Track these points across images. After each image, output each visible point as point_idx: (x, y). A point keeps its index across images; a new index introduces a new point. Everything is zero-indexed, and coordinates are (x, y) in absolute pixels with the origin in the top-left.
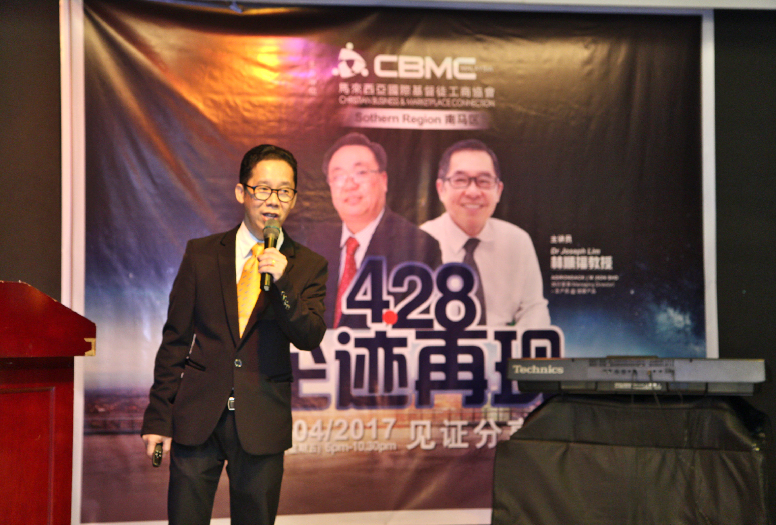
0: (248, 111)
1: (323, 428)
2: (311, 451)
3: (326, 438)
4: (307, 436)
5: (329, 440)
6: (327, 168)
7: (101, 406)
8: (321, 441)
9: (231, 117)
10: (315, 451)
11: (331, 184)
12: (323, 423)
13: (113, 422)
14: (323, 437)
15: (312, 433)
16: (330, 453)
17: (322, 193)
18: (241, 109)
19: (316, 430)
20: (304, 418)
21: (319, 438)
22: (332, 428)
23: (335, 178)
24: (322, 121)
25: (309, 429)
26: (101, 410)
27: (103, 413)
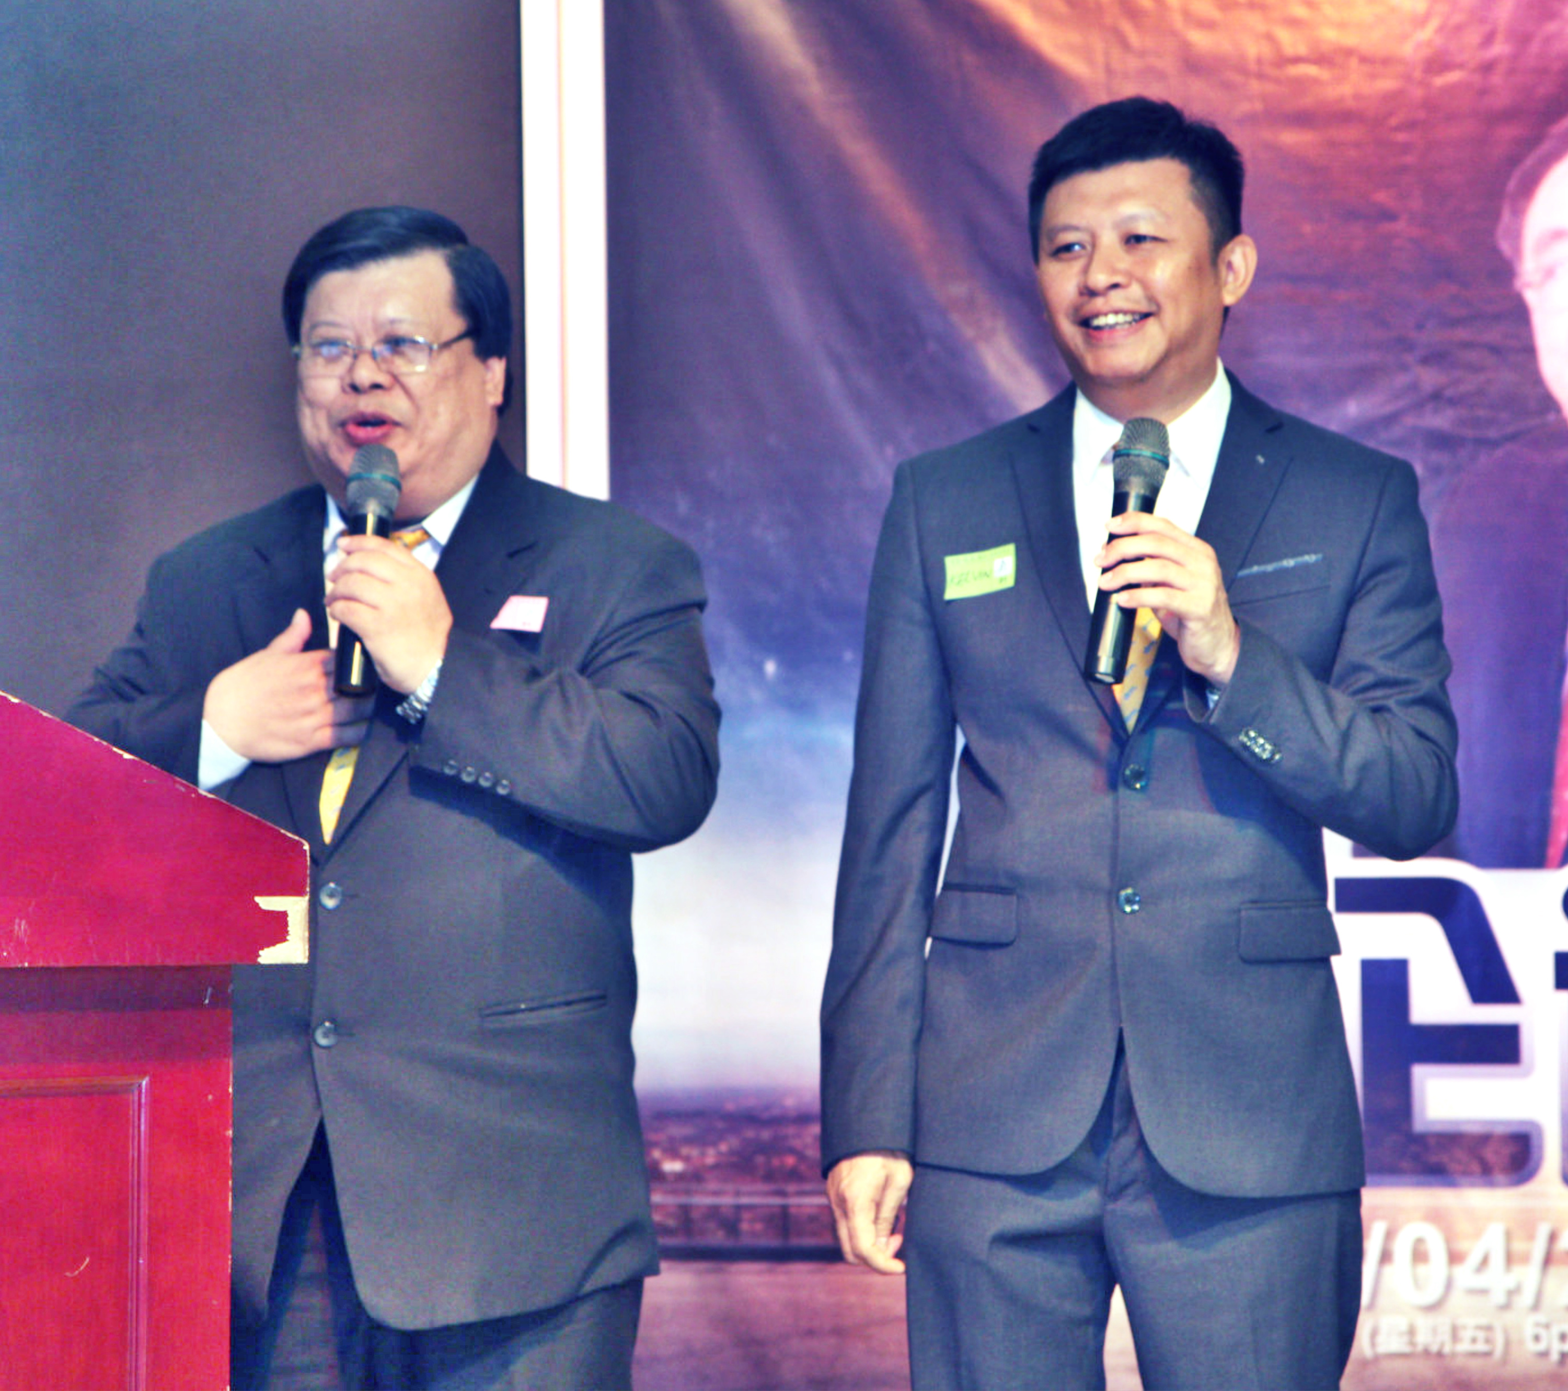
0: (1207, 25)
1: (1510, 1259)
2: (1464, 1346)
3: (1526, 1298)
4: (1449, 1285)
5: (1536, 1306)
6: (1516, 236)
7: (673, 1154)
8: (1506, 1307)
9: (1142, 54)
10: (1481, 1347)
11: (1531, 297)
12: (1509, 1236)
13: (713, 1212)
14: (1512, 1293)
15: (1464, 1275)
16: (1544, 1354)
17: (1493, 335)
18: (1178, 21)
19: (1485, 1262)
20: (1436, 1217)
21: (1499, 1297)
22: (1548, 1260)
23: (1549, 273)
24: (1500, 48)
25: (1455, 1258)
26: (672, 1166)
27: (680, 1177)
